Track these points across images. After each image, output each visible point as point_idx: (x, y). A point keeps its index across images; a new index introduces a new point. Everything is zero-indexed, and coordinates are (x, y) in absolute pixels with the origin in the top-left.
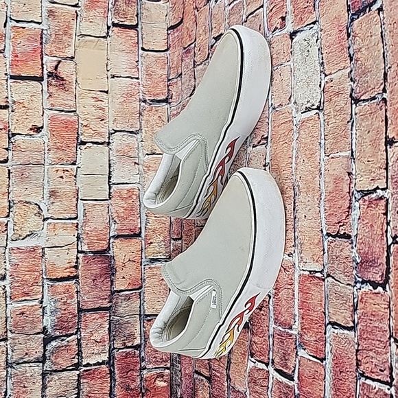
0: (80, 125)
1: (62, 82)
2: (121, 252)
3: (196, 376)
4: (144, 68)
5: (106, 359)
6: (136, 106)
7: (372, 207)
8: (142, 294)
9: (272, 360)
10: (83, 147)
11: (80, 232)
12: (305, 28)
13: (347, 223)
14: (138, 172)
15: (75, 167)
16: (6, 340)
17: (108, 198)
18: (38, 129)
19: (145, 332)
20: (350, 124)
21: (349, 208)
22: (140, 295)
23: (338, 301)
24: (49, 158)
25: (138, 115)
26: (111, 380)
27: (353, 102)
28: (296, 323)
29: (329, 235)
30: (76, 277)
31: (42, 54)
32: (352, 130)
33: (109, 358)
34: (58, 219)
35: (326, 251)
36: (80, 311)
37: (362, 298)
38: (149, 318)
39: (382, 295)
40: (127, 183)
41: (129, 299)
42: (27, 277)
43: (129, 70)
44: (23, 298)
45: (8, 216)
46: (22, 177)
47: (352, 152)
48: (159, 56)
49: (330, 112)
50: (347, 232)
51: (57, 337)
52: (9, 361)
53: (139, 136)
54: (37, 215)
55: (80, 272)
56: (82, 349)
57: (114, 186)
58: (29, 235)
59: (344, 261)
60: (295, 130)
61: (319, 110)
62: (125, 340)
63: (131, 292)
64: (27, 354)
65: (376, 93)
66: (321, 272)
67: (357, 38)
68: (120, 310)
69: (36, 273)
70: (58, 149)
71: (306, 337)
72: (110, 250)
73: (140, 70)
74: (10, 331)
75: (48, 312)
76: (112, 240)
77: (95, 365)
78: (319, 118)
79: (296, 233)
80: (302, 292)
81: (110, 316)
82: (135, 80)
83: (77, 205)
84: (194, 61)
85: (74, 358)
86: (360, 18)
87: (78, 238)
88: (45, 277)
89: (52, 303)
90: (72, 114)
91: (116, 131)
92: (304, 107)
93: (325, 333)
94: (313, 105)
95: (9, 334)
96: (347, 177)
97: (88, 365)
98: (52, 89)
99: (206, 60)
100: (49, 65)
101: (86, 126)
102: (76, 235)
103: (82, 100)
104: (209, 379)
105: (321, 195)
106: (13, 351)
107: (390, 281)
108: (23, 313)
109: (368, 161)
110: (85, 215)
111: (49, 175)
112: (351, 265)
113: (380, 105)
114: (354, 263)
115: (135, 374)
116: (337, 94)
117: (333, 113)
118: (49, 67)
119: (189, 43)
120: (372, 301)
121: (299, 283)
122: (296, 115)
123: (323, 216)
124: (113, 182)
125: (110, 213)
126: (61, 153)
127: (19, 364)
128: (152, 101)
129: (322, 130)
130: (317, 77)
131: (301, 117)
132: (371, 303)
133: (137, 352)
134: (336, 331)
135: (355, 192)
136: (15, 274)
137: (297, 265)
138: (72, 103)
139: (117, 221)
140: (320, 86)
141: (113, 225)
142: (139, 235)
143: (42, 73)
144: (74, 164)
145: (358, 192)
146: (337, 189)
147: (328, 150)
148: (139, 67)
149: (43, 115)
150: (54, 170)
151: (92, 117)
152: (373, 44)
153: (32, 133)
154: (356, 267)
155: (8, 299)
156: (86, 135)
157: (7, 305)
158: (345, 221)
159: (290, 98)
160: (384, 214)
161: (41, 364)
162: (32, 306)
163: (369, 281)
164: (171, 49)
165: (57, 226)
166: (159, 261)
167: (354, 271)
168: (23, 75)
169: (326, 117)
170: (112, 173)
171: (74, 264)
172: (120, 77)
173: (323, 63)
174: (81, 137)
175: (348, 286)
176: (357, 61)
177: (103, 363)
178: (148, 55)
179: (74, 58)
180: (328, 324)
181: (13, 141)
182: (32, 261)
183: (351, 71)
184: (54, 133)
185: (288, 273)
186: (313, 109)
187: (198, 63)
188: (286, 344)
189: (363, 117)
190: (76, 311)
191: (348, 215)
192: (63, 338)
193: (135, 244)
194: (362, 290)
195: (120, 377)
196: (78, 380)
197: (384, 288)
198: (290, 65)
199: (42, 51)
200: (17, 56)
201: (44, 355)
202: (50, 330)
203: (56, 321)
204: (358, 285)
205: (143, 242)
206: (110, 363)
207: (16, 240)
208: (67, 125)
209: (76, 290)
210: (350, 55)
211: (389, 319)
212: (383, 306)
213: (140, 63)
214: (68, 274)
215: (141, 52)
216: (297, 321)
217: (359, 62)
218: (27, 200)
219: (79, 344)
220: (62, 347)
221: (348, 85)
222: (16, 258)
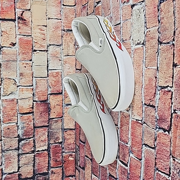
0: (33, 42)
1: (24, 22)
2: (53, 101)
3: (86, 158)
4: (64, 14)
5: (46, 148)
6: (60, 33)
7: (165, 94)
8: (63, 120)
9: (119, 156)
10: (35, 53)
11: (34, 92)
12: (138, 4)
13: (154, 100)
14: (61, 64)
15: (31, 62)
16: (1, 140)
17: (47, 76)
18: (14, 45)
19: (64, 136)
20: (157, 53)
21: (155, 93)
23: (148, 135)
24: (19, 58)
25: (61, 37)
26: (49, 157)
27: (159, 43)
28: (130, 142)
29: (145, 104)
30: (33, 112)
31: (15, 8)
32: (158, 57)
33: (48, 148)
34: (24, 86)
35: (144, 111)
36: (35, 127)
37: (159, 135)
38: (66, 130)
39: (167, 135)
40: (56, 70)
41: (57, 122)
42: (10, 112)
43: (57, 15)
44: (9, 122)
45: (1, 85)
46: (7, 67)
47: (158, 67)
48: (71, 8)
49: (148, 47)
50: (153, 105)
51: (24, 139)
52: (3, 150)
53: (61, 47)
54: (14, 84)
55: (34, 110)
56: (36, 144)
57: (50, 71)
58: (11, 94)
59: (152, 117)
60: (132, 53)
61: (143, 45)
62: (55, 140)
63: (58, 119)
64: (11, 146)
65: (170, 40)
66: (141, 121)
67: (162, 12)
68: (53, 127)
69: (14, 111)
70: (23, 54)
71: (133, 149)
72: (48, 100)
73: (62, 15)
74: (3, 136)
75: (20, 128)
76: (49, 96)
77: (41, 151)
78: (143, 49)
80: (132, 128)
81: (48, 130)
82: (59, 20)
83: (32, 80)
84: (87, 13)
85: (32, 148)
86: (164, 2)
87: (33, 95)
88: (18, 112)
89: (22, 124)
90: (30, 37)
91: (50, 45)
92: (136, 42)
93: (142, 148)
94: (141, 42)
95: (3, 138)
96: (155, 79)
97: (38, 151)
98: (20, 25)
99: (93, 13)
100: (18, 13)
101: (36, 43)
102: (32, 94)
103: (34, 30)
104: (91, 160)
105: (142, 85)
106: (4, 145)
107: (171, 130)
108: (9, 129)
109: (165, 73)
110: (36, 84)
111: (19, 66)
112: (155, 120)
113: (171, 47)
114: (156, 119)
115: (59, 154)
116: (152, 38)
117: (149, 47)
118: (18, 14)
119: (85, 3)
120: (163, 137)
121: (131, 124)
122: (133, 46)
123: (143, 95)
124: (50, 69)
125: (48, 83)
126: (25, 55)
127: (7, 151)
128: (67, 30)
129: (144, 55)
130: (143, 29)
131: (134, 47)
132: (163, 138)
133: (61, 145)
134: (147, 148)
135: (158, 86)
136: (4, 111)
137: (130, 116)
138: (30, 32)
139: (51, 87)
140: (144, 33)
141: (49, 89)
142: (61, 93)
143: (15, 17)
144: (31, 61)
145: (159, 86)
146: (150, 84)
147: (147, 65)
148: (62, 14)
149: (16, 38)
150: (22, 63)
151: (39, 38)
152: (170, 16)
153: (11, 46)
154: (157, 121)
155: (2, 122)
156: (36, 47)
157: (1, 125)
158: (153, 99)
159: (130, 37)
160: (170, 99)
161: (17, 151)
162: (13, 125)
163: (162, 128)
164: (77, 5)
165: (23, 89)
167: (156, 122)
168: (6, 18)
169: (146, 49)
170: (49, 65)
171: (32, 107)
172: (53, 19)
173: (146, 22)
174: (34, 48)
175: (153, 129)
176: (162, 23)
177: (45, 150)
178: (65, 8)
179: (30, 10)
180: (143, 145)
181: (2, 50)
182: (12, 105)
183: (159, 28)
184: (21, 46)
185: (127, 119)
186: (141, 44)
187: (89, 14)
188: (125, 150)
189: (163, 51)
190: (33, 128)
191: (154, 97)
192: (27, 139)
193: (59, 97)
194: (159, 132)
195: (53, 156)
196: (34, 158)
197: (169, 133)
198: (131, 21)
199: (15, 6)
200: (3, 9)
201: (19, 147)
202: (21, 136)
203: (24, 132)
204: (157, 129)
205: (63, 96)
206: (48, 150)
207: (5, 96)
208: (27, 42)
209: (33, 118)
210: (159, 20)
211: (170, 147)
212: (168, 140)
213: (62, 12)
214: (29, 111)
215: (62, 6)
216: (130, 141)
217: (163, 24)
218: (10, 78)
219: (34, 142)
220: (27, 143)
221: (157, 35)
222: (5, 104)
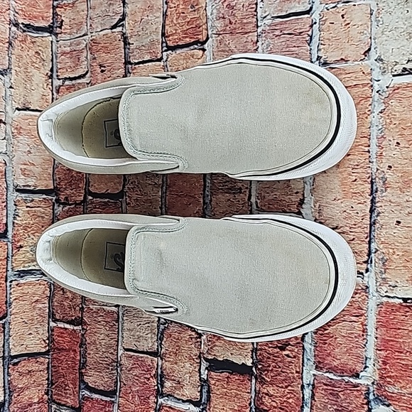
6: (5, 30)
8: (6, 326)
14: (4, 135)
19: (10, 382)
22: (4, 328)
25: (7, 45)
28: (370, 369)
38: (16, 361)
53: (7, 78)
60: (376, 98)
71: (392, 388)
79: (372, 245)
80: (385, 327)
121: (379, 314)
122: (381, 78)
128: (26, 26)
137: (372, 289)
142: (5, 234)
159: (367, 52)
166: (33, 274)
188: (343, 397)
205: (10, 245)
216: (371, 366)
